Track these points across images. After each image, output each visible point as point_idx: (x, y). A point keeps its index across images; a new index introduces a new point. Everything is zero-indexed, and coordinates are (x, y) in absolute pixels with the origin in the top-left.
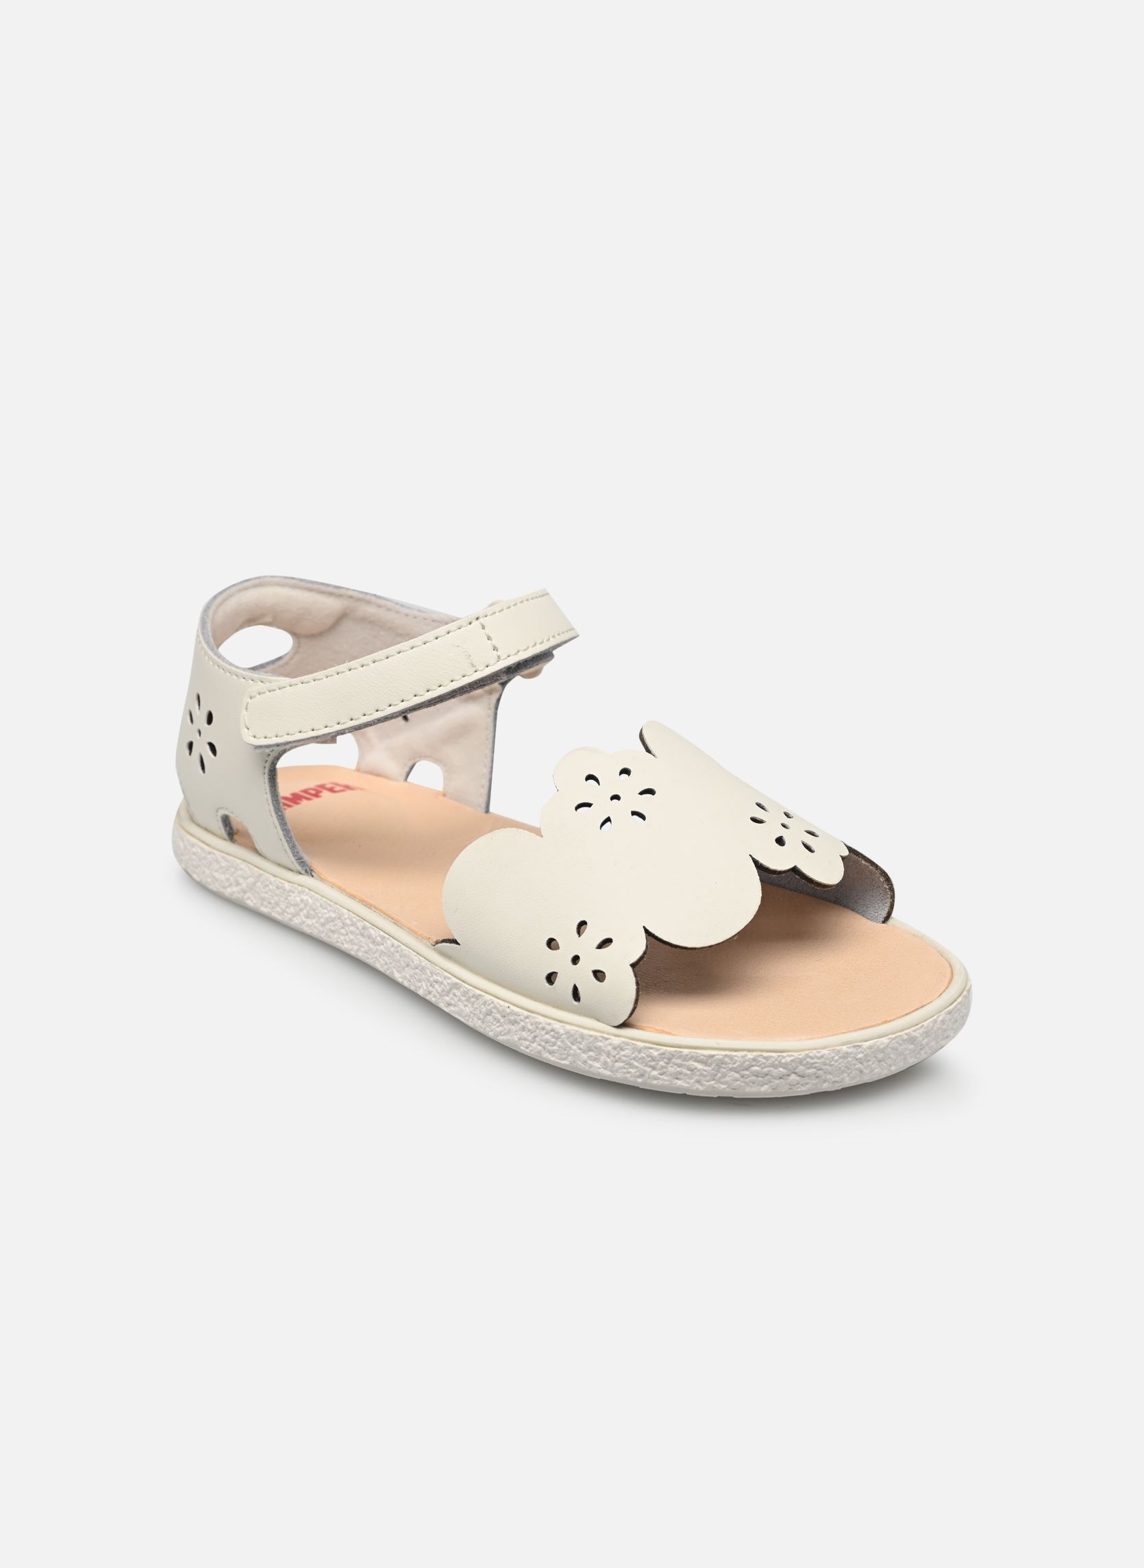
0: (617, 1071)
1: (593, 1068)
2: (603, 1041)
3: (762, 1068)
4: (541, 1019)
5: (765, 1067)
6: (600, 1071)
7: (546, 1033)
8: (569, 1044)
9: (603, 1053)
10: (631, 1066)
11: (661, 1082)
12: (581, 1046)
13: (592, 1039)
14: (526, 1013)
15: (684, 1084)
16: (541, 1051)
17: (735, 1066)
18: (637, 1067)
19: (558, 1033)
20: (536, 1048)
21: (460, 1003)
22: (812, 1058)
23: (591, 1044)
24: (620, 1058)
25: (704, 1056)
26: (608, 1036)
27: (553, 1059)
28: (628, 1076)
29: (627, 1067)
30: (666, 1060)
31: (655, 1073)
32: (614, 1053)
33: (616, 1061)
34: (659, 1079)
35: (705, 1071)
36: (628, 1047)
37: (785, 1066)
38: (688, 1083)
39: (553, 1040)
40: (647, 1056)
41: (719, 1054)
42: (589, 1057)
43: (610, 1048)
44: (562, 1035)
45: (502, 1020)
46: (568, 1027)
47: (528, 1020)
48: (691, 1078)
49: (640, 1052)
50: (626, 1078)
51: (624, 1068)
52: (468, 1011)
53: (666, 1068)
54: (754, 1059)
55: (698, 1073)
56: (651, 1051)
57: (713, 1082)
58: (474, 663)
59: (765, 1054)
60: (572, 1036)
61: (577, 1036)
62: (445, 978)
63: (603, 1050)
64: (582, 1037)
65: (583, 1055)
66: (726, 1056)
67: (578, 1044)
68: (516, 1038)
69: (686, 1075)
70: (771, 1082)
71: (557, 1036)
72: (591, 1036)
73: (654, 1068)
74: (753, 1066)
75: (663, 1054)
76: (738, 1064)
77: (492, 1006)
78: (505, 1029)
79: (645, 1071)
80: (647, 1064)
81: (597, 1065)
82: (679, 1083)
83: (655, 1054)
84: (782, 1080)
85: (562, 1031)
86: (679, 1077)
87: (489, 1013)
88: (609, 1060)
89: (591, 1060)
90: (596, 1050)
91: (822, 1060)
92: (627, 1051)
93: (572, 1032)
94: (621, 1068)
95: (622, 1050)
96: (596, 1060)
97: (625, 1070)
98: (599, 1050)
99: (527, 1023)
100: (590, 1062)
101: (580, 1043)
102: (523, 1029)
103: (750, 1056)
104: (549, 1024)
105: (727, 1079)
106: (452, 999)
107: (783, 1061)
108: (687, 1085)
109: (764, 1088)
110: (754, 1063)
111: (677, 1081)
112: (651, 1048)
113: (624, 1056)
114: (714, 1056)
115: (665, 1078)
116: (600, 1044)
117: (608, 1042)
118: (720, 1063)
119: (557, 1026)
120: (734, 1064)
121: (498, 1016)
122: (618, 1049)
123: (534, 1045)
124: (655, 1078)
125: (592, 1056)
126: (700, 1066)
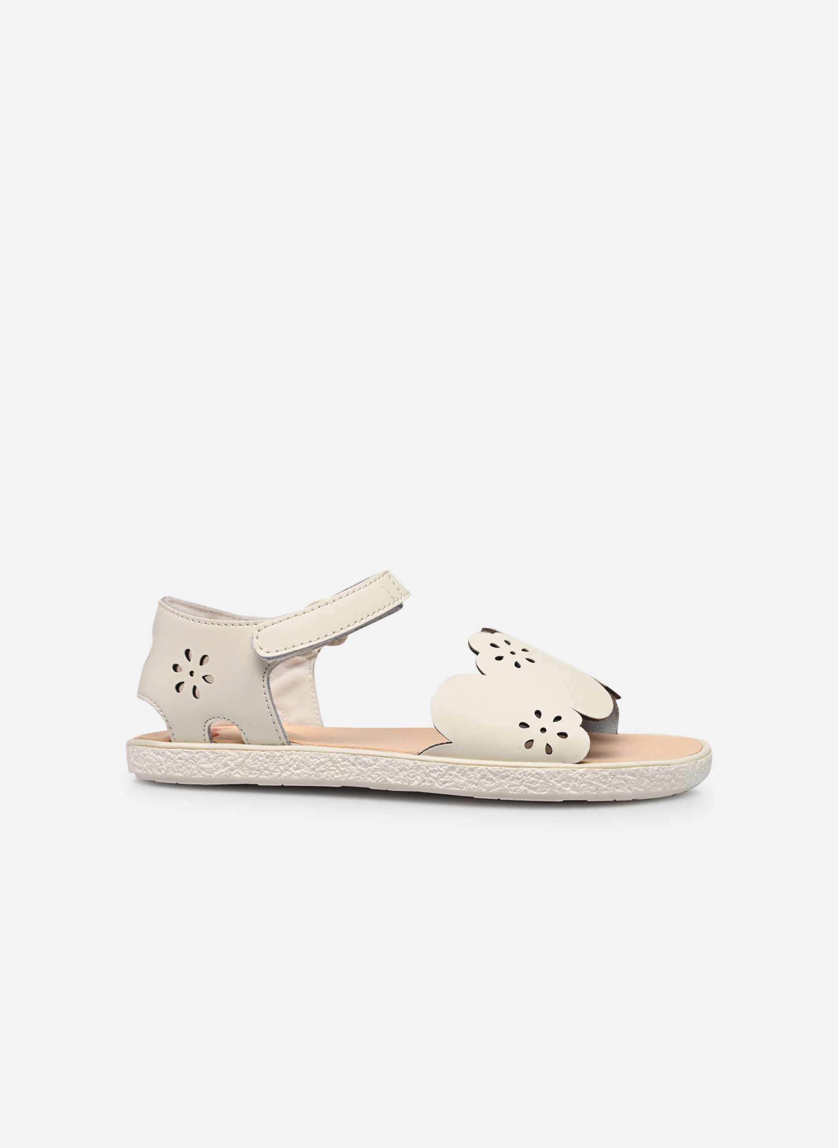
0: (581, 790)
1: (565, 792)
2: (572, 772)
3: (661, 776)
4: (526, 769)
5: (662, 775)
6: (570, 792)
7: (532, 777)
8: (549, 779)
9: (572, 780)
10: (591, 784)
11: (608, 792)
12: (558, 779)
13: (566, 772)
14: (515, 769)
15: (621, 791)
16: (526, 790)
17: (649, 775)
18: (595, 784)
19: (541, 774)
20: (523, 789)
21: (456, 778)
22: (682, 768)
23: (565, 776)
24: (584, 781)
25: (634, 770)
26: (575, 769)
27: (535, 793)
28: (588, 791)
29: (588, 785)
30: (612, 777)
31: (605, 786)
32: (580, 778)
33: (581, 783)
34: (607, 790)
35: (633, 780)
36: (589, 773)
37: (670, 773)
38: (624, 790)
39: (537, 780)
40: (601, 776)
41: (641, 769)
42: (563, 785)
43: (578, 775)
44: (544, 774)
45: (495, 778)
46: (548, 769)
47: (516, 773)
48: (625, 787)
49: (596, 774)
50: (587, 793)
51: (586, 787)
52: (463, 781)
53: (612, 782)
54: (658, 770)
55: (630, 782)
56: (604, 772)
57: (636, 788)
58: (393, 597)
59: (663, 767)
60: (551, 773)
61: (555, 773)
62: (441, 766)
63: (573, 778)
64: (559, 773)
65: (558, 784)
66: (644, 769)
67: (555, 778)
68: (506, 787)
69: (623, 784)
70: (663, 785)
71: (540, 776)
72: (564, 771)
73: (604, 783)
74: (656, 775)
75: (611, 773)
76: (650, 773)
77: (487, 771)
78: (497, 784)
79: (599, 786)
80: (600, 781)
81: (568, 789)
82: (619, 790)
83: (606, 773)
84: (668, 783)
85: (544, 773)
86: (619, 786)
87: (484, 777)
88: (576, 784)
89: (564, 787)
90: (567, 779)
91: (686, 769)
92: (588, 775)
93: (551, 771)
94: (584, 787)
95: (586, 775)
96: (567, 786)
97: (587, 788)
98: (570, 778)
99: (516, 774)
100: (563, 788)
101: (557, 777)
102: (513, 779)
103: (656, 768)
104: (534, 770)
105: (644, 784)
106: (448, 778)
107: (671, 770)
108: (623, 791)
109: (660, 789)
110: (657, 773)
111: (617, 790)
112: (603, 771)
113: (587, 779)
114: (639, 769)
115: (611, 789)
116: (570, 775)
117: (576, 772)
118: (641, 774)
119: (540, 770)
120: (648, 774)
121: (492, 776)
122: (583, 775)
123: (521, 787)
124: (605, 790)
125: (565, 784)
126: (631, 778)
